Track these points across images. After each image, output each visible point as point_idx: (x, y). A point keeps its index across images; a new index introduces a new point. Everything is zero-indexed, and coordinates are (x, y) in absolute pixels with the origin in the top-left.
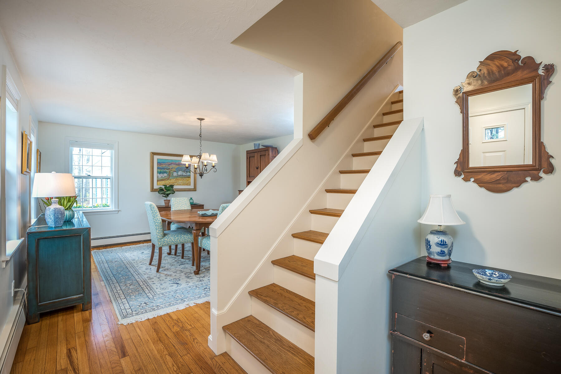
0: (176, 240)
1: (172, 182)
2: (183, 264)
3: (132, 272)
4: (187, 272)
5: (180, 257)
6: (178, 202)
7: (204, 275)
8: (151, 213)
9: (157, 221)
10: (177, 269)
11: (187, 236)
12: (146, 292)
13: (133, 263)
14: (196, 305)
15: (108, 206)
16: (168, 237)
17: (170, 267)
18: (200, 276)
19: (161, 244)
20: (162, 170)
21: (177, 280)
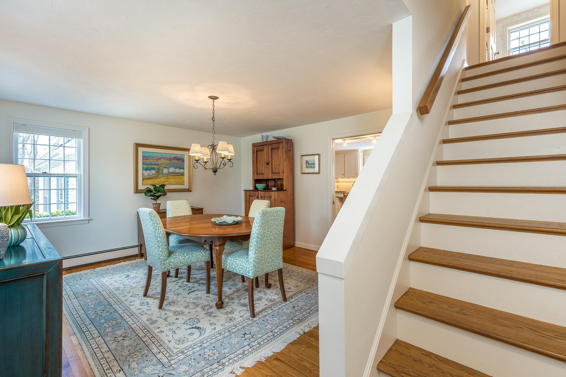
0: (185, 261)
1: (161, 180)
2: (193, 292)
3: (120, 311)
4: (204, 304)
5: (185, 280)
6: (176, 206)
7: (231, 309)
8: (151, 224)
9: (160, 235)
10: (188, 300)
11: (200, 253)
12: (155, 352)
13: (118, 295)
14: (246, 371)
15: (73, 214)
16: (174, 257)
17: (175, 297)
18: (226, 311)
19: (165, 268)
20: (149, 166)
21: (196, 321)
